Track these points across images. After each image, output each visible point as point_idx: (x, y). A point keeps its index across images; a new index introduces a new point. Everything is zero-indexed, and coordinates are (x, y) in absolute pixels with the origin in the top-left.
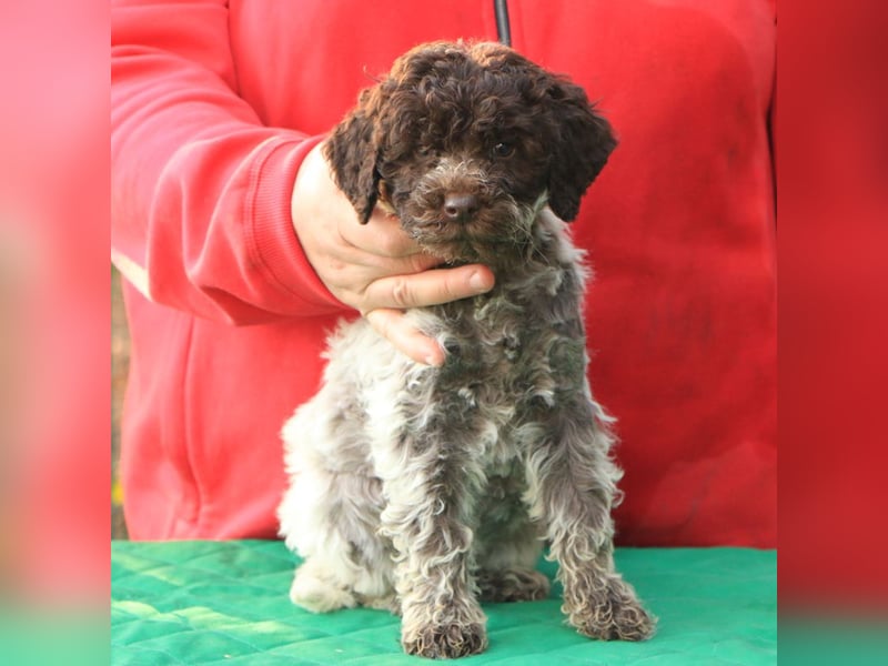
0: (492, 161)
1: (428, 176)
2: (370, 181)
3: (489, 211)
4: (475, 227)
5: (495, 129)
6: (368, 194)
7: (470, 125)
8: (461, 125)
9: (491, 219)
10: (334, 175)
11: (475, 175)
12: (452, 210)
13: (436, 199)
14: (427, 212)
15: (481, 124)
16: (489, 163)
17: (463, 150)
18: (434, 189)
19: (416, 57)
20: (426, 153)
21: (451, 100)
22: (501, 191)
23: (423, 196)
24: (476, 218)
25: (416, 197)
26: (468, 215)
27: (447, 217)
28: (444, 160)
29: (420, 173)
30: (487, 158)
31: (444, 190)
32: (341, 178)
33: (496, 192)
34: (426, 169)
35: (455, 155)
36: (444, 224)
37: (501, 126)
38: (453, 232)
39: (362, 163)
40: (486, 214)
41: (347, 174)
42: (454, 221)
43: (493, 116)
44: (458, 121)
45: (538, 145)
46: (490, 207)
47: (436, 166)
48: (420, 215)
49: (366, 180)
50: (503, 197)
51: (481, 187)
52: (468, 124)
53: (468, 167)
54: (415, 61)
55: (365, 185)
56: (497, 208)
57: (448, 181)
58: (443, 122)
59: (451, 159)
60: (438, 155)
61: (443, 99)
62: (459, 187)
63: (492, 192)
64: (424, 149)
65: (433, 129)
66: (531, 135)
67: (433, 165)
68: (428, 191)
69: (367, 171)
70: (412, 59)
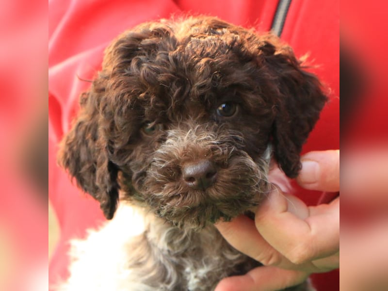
0: (218, 122)
1: (159, 151)
2: (107, 177)
3: (227, 171)
4: (217, 190)
5: (214, 89)
6: (108, 191)
7: (189, 92)
8: (181, 93)
9: (230, 178)
10: (75, 180)
11: (205, 139)
12: (190, 179)
13: (173, 172)
14: (167, 186)
15: (200, 87)
16: (216, 124)
17: (188, 118)
18: (168, 163)
19: (121, 42)
20: (153, 129)
21: (166, 72)
22: (233, 148)
23: (160, 171)
24: (215, 181)
25: (153, 173)
26: (206, 180)
27: (187, 186)
28: (171, 133)
29: (152, 150)
30: (212, 120)
31: (178, 161)
32: (81, 181)
33: (229, 150)
34: (157, 145)
35: (181, 124)
36: (185, 194)
37: (220, 85)
38: (195, 199)
39: (96, 163)
40: (225, 175)
41: (86, 178)
42: (194, 189)
43: (210, 76)
44: (177, 91)
45: (259, 98)
46: (227, 166)
47: (165, 140)
48: (160, 190)
49: (103, 178)
50: (236, 154)
51: (213, 149)
52: (187, 91)
53: (197, 133)
54: (120, 46)
55: (103, 182)
56: (234, 167)
57: (180, 151)
58: (163, 94)
59: (179, 130)
60: (166, 128)
61: (158, 72)
62: (191, 155)
63: (226, 151)
64: (150, 125)
65: (155, 102)
66: (250, 89)
67: (163, 140)
68: (163, 165)
69: (102, 169)
70: (117, 44)
